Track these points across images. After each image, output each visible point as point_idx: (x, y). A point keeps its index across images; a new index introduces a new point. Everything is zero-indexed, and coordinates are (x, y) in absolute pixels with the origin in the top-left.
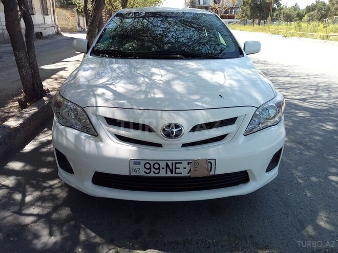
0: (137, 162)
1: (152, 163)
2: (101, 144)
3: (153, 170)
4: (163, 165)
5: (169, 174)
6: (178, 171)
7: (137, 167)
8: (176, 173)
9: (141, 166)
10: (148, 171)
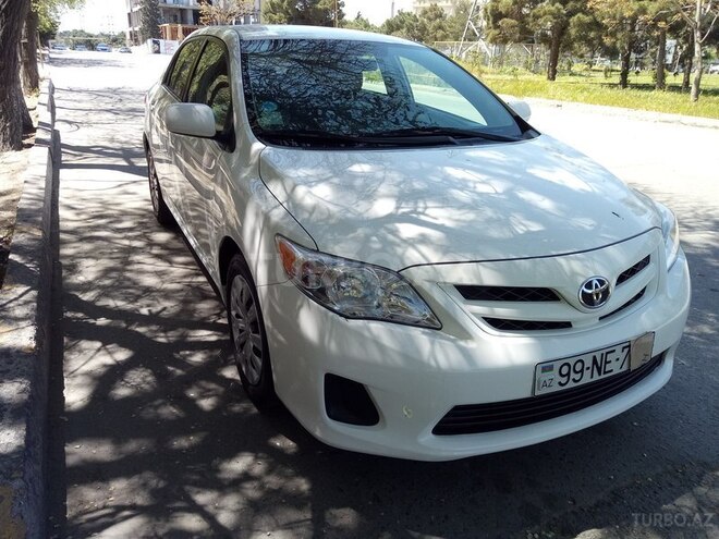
0: (546, 367)
1: (572, 363)
2: (471, 345)
3: (573, 375)
4: (588, 363)
5: (596, 377)
6: (608, 368)
7: (547, 376)
8: (605, 373)
9: (554, 374)
10: (564, 380)
